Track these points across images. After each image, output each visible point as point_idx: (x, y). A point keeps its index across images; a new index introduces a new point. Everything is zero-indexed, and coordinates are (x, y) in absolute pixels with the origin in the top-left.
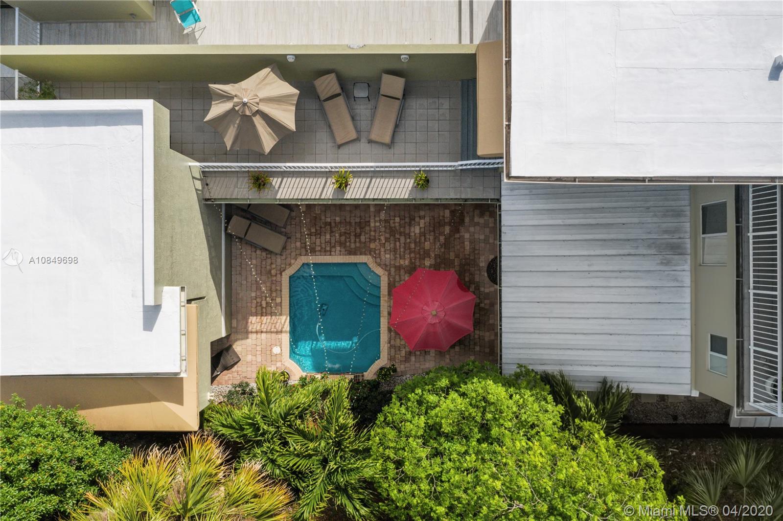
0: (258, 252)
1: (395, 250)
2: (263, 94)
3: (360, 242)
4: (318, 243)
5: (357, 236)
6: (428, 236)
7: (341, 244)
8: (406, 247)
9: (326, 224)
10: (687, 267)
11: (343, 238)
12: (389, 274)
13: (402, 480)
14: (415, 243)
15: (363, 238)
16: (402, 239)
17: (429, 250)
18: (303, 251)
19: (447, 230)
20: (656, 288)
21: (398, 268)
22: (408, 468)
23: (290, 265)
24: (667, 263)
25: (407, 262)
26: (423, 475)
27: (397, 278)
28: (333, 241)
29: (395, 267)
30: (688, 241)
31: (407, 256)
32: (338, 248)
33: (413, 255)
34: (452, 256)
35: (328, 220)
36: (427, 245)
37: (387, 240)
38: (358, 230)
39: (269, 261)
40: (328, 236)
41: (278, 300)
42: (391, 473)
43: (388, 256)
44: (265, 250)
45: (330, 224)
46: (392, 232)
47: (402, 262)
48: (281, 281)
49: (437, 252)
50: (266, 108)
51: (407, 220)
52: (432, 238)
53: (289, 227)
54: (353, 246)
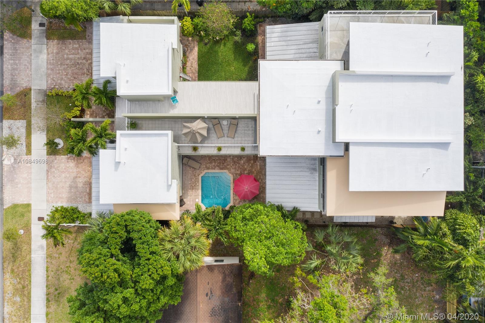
0: (191, 169)
1: (235, 168)
2: (199, 127)
3: (224, 166)
4: (211, 166)
5: (223, 164)
6: (246, 164)
7: (218, 166)
8: (239, 167)
9: (213, 160)
10: (317, 175)
11: (219, 164)
12: (234, 176)
13: (236, 231)
14: (242, 166)
15: (225, 164)
16: (238, 165)
17: (246, 168)
18: (206, 168)
19: (252, 162)
20: (309, 180)
21: (236, 174)
22: (237, 228)
23: (202, 173)
24: (312, 173)
25: (239, 172)
26: (241, 230)
27: (236, 177)
28: (215, 165)
29: (235, 174)
30: (318, 167)
31: (239, 170)
32: (217, 168)
33: (241, 170)
34: (254, 170)
35: (214, 158)
36: (246, 167)
37: (233, 165)
38: (224, 162)
39: (195, 172)
40: (214, 164)
41: (198, 184)
42: (233, 230)
43: (233, 170)
44: (194, 168)
45: (214, 160)
46: (234, 162)
47: (238, 172)
48: (198, 178)
49: (249, 169)
50: (199, 131)
51: (239, 159)
52: (247, 164)
53: (201, 161)
54: (222, 167)
